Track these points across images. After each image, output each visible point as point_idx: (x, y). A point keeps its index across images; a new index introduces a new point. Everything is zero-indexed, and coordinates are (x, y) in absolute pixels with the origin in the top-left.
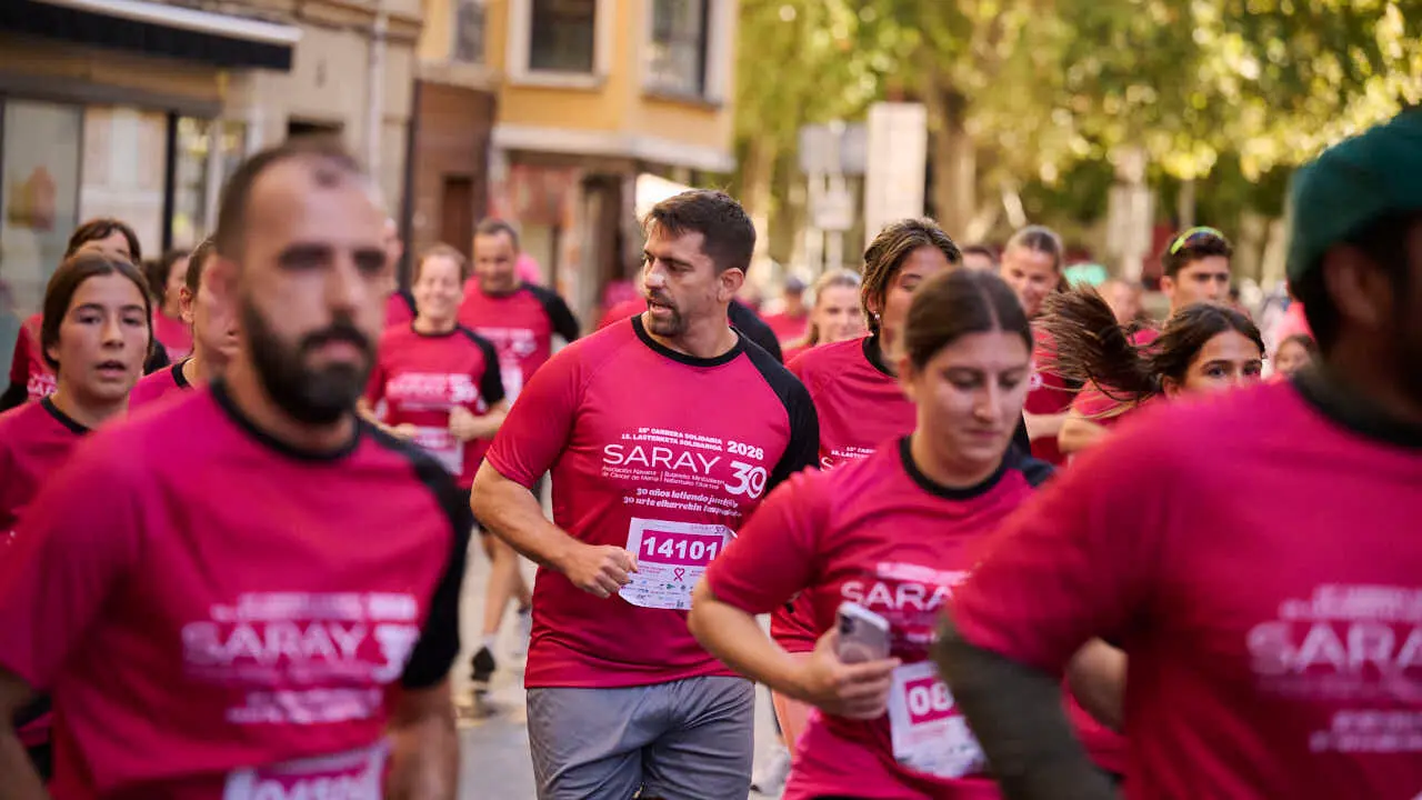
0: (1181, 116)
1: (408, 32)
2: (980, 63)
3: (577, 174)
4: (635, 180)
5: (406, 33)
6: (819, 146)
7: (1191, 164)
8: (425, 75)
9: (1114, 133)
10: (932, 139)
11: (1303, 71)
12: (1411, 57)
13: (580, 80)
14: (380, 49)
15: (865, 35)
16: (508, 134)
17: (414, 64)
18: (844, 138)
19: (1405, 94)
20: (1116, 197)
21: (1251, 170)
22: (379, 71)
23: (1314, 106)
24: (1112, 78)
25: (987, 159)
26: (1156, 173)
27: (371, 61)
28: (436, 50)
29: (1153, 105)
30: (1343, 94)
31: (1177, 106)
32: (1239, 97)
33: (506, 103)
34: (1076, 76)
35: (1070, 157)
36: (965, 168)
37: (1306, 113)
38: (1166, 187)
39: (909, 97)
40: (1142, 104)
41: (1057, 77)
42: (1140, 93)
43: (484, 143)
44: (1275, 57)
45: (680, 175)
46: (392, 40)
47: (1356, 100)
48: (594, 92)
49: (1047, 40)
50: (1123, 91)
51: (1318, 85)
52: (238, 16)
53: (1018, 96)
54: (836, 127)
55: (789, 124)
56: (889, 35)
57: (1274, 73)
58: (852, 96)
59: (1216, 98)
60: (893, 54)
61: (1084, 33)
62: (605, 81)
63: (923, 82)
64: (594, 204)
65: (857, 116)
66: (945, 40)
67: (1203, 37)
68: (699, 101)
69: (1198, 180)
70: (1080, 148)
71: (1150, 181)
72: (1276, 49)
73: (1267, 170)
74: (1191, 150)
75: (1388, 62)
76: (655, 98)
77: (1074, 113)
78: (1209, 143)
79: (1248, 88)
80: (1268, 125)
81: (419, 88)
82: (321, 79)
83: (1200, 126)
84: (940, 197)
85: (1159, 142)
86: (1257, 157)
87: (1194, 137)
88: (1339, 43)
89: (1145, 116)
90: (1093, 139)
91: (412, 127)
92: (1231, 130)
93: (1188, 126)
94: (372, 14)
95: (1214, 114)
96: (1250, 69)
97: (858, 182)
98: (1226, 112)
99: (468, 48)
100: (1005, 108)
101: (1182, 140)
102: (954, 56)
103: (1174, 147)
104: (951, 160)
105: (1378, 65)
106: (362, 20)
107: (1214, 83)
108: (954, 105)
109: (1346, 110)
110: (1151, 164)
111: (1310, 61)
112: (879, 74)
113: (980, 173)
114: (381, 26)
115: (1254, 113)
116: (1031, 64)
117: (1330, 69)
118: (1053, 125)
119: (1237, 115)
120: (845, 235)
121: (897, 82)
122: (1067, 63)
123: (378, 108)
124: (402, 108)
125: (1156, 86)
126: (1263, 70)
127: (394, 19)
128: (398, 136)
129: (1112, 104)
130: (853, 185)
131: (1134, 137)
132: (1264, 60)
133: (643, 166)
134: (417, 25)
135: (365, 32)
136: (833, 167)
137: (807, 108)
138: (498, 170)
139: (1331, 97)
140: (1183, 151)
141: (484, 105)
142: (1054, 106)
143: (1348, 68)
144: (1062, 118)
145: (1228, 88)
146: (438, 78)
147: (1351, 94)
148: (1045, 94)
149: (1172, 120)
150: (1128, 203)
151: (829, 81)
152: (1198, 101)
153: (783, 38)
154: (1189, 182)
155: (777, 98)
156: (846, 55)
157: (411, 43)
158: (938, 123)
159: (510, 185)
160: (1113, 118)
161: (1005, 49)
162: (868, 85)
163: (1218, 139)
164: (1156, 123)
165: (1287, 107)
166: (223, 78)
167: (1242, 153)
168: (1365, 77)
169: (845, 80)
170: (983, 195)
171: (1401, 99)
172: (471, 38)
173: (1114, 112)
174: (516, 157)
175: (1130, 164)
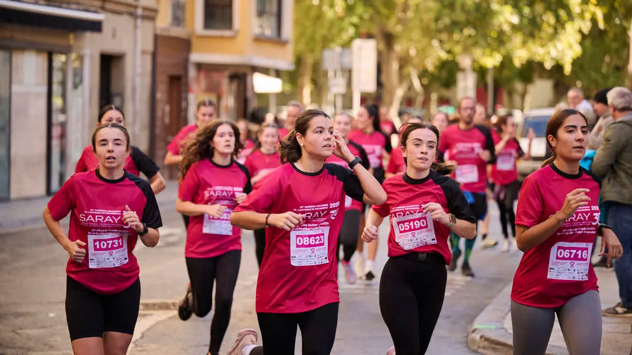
0: (486, 41)
1: (152, 14)
2: (400, 21)
3: (227, 73)
4: (252, 75)
5: (150, 15)
6: (331, 59)
7: (491, 61)
8: (159, 32)
9: (458, 49)
10: (379, 54)
11: (538, 20)
12: (584, 13)
13: (226, 33)
14: (139, 21)
15: (350, 9)
16: (196, 57)
17: (155, 28)
18: (341, 54)
19: (582, 29)
20: (460, 76)
21: (517, 63)
22: (139, 32)
23: (543, 35)
24: (456, 25)
25: (404, 62)
26: (476, 66)
27: (136, 27)
28: (164, 21)
29: (474, 36)
30: (555, 29)
31: (485, 36)
32: (511, 32)
33: (195, 43)
34: (441, 25)
35: (439, 59)
36: (395, 66)
37: (541, 38)
38: (481, 72)
39: (369, 36)
40: (470, 36)
41: (433, 26)
42: (468, 31)
43: (187, 60)
44: (526, 14)
45: (272, 72)
46: (144, 18)
47: (561, 32)
48: (233, 38)
49: (428, 10)
50: (461, 31)
51: (545, 26)
52: (78, 10)
53: (416, 35)
54: (338, 49)
55: (318, 48)
56: (360, 9)
57: (525, 21)
58: (345, 37)
59: (501, 33)
60: (361, 18)
61: (444, 6)
62: (237, 32)
63: (375, 30)
64: (234, 86)
65: (346, 45)
66: (384, 11)
67: (495, 6)
68: (278, 40)
69: (495, 68)
70: (444, 56)
71: (474, 70)
72: (526, 10)
73: (524, 62)
74: (491, 55)
75: (575, 15)
76: (259, 39)
77: (441, 41)
78: (499, 52)
79: (514, 27)
80: (524, 43)
81: (156, 37)
82: (114, 36)
83: (495, 44)
84: (384, 78)
85: (478, 52)
86: (519, 58)
87: (492, 50)
88: (553, 7)
89: (470, 41)
90: (449, 52)
91: (154, 55)
92: (509, 46)
93: (489, 45)
94: (136, 7)
95: (501, 39)
96: (515, 20)
97: (348, 73)
98: (505, 39)
99: (178, 20)
100: (410, 40)
101: (488, 51)
102: (388, 18)
103: (484, 54)
104: (388, 63)
105: (571, 17)
106: (132, 10)
107: (500, 26)
108: (389, 39)
109: (557, 36)
110: (474, 61)
111: (541, 16)
112: (355, 26)
113: (401, 68)
114: (140, 12)
115: (518, 39)
116: (421, 20)
117: (550, 18)
118: (432, 46)
119: (510, 39)
120: (344, 96)
121: (363, 30)
122: (437, 20)
123: (139, 48)
124: (150, 47)
125: (475, 28)
126: (521, 20)
127: (145, 9)
128: (148, 59)
129: (456, 36)
130: (347, 74)
131: (466, 50)
132: (521, 16)
133: (255, 69)
134: (155, 11)
135: (132, 15)
136: (338, 66)
137: (326, 42)
138: (192, 72)
139: (550, 30)
140: (488, 56)
141: (185, 45)
142: (432, 38)
143: (558, 18)
144: (435, 43)
145: (506, 28)
146: (165, 34)
147: (559, 30)
148: (428, 33)
149: (482, 42)
150: (465, 79)
151: (335, 31)
152: (494, 34)
153: (314, 13)
154: (491, 69)
155: (312, 38)
156: (341, 19)
157: (152, 19)
158: (382, 46)
159: (198, 78)
160: (457, 42)
161: (410, 14)
162: (351, 31)
163: (503, 51)
164: (476, 44)
165: (532, 35)
166: (71, 36)
167: (514, 56)
168: (565, 22)
169: (341, 30)
170: (403, 77)
171: (580, 31)
172: (179, 17)
173: (457, 40)
174: (200, 66)
175: (465, 62)
